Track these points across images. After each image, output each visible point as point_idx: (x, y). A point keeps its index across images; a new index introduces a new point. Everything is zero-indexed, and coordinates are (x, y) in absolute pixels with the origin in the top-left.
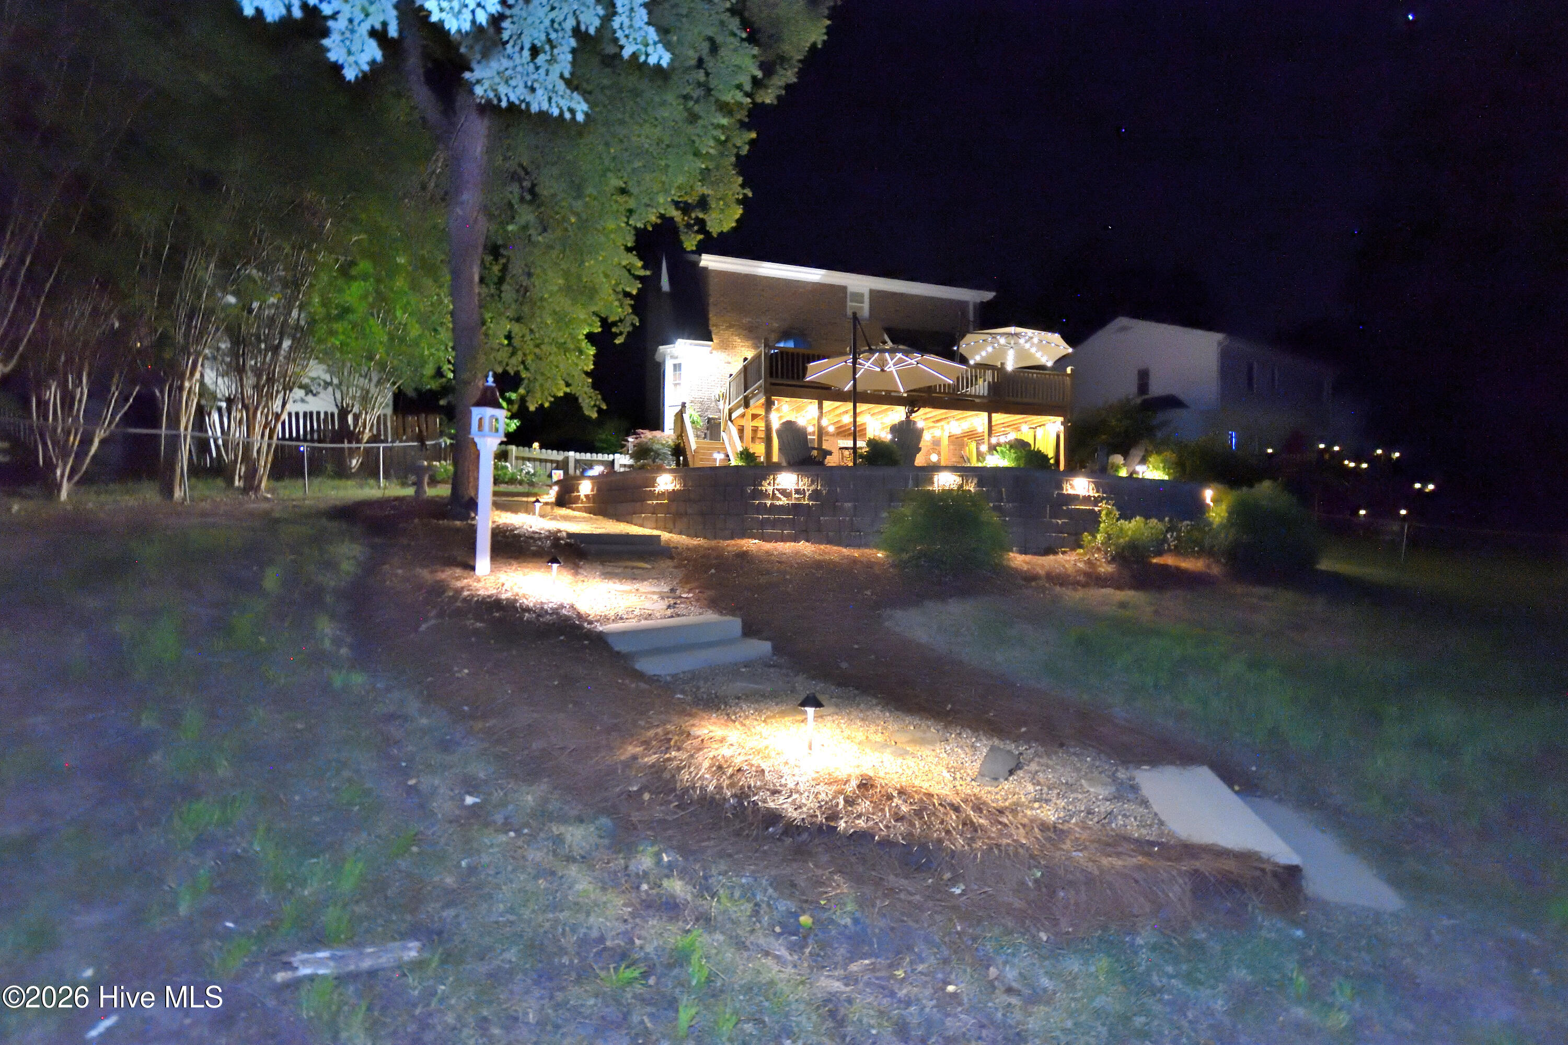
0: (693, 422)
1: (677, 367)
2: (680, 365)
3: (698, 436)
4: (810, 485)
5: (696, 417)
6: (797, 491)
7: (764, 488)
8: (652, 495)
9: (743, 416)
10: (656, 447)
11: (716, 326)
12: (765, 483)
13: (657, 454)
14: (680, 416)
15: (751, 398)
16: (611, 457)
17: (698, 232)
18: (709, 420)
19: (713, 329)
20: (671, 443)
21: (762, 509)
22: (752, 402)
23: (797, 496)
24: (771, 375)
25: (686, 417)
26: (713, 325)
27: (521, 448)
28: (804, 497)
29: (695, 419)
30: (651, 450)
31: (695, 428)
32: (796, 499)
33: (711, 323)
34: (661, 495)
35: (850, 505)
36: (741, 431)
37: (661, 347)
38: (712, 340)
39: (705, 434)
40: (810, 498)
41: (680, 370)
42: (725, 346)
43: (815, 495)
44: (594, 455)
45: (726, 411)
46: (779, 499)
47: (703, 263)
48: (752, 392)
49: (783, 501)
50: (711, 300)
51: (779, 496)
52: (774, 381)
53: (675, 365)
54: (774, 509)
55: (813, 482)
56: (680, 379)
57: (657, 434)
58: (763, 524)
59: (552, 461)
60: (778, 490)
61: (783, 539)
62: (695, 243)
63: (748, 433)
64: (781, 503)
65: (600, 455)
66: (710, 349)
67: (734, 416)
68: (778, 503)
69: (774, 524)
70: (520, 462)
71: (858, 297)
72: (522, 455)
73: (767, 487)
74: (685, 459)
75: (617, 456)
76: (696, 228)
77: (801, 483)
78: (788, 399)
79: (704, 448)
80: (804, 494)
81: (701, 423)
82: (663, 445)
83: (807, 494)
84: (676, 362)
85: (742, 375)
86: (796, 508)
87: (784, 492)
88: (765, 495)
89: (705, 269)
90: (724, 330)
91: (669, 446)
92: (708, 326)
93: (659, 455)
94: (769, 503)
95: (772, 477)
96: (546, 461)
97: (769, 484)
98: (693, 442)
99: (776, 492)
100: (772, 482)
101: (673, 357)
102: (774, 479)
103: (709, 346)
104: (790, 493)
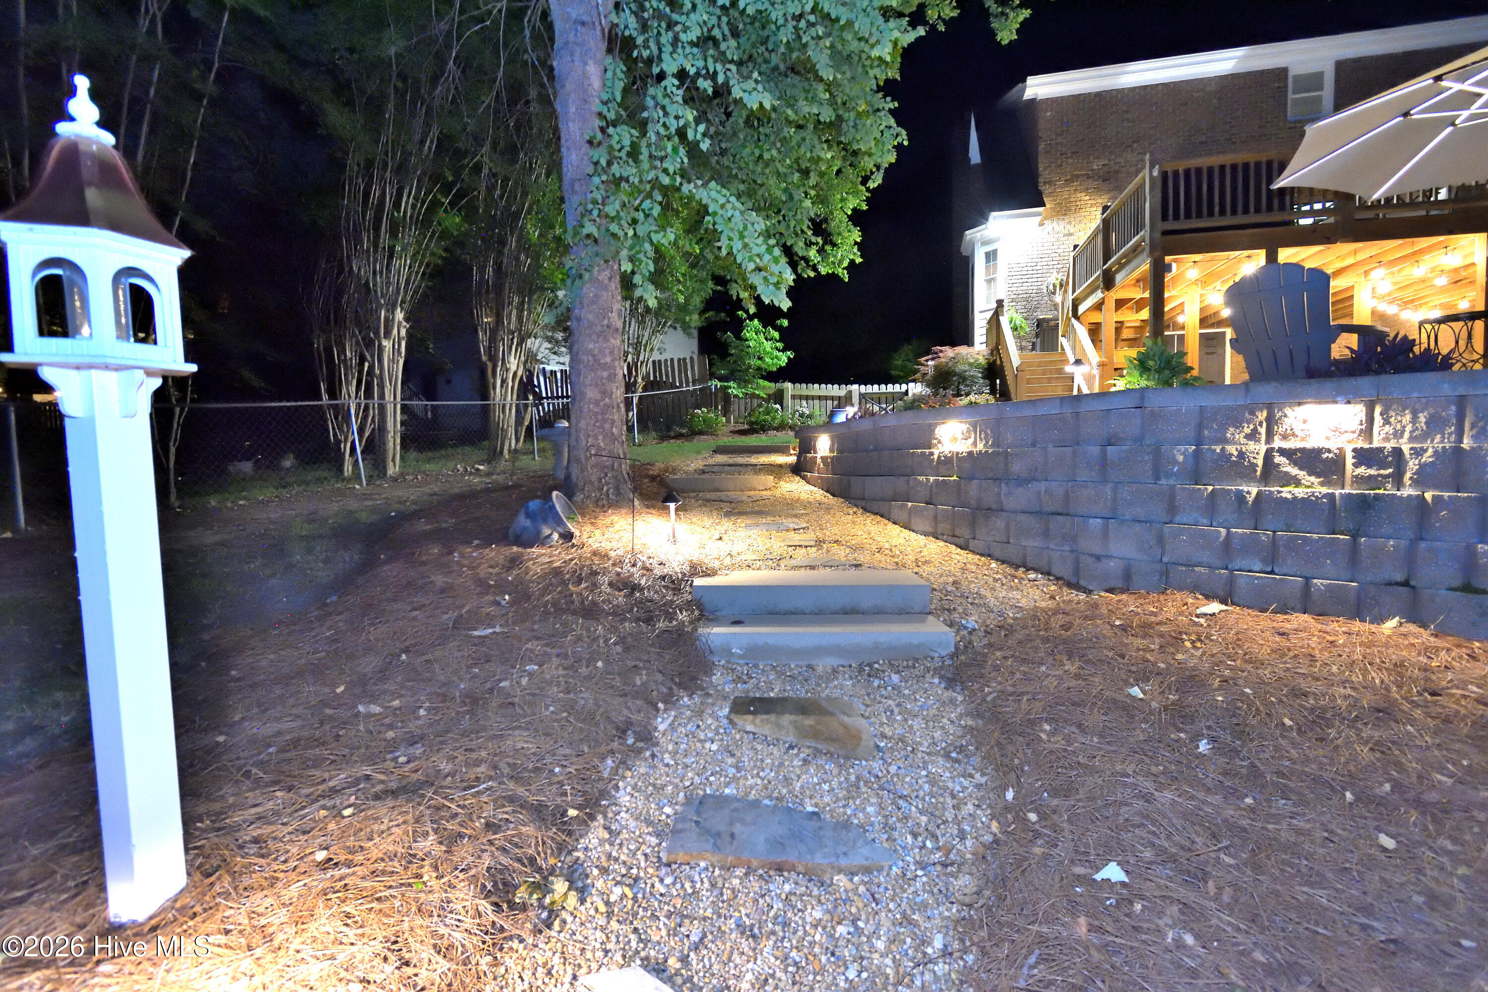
0: (1015, 329)
1: (991, 256)
2: (995, 252)
3: (1021, 348)
5: (1019, 320)
6: (1368, 457)
7: (1232, 449)
8: (927, 464)
9: (1099, 306)
10: (960, 368)
11: (1050, 183)
12: (1237, 434)
13: (963, 378)
14: (994, 323)
15: (1117, 271)
16: (904, 387)
18: (1040, 323)
19: (1045, 189)
20: (982, 361)
21: (1228, 508)
22: (1119, 277)
23: (1362, 470)
24: (1165, 217)
25: (1004, 321)
26: (1045, 183)
27: (797, 385)
28: (1396, 475)
29: (1018, 323)
30: (955, 374)
31: (1018, 338)
32: (1359, 480)
33: (1041, 179)
34: (947, 461)
36: (1095, 331)
37: (967, 232)
38: (1043, 205)
39: (1034, 344)
40: (1422, 479)
41: (995, 259)
42: (1064, 211)
43: (1443, 468)
44: (883, 386)
45: (1069, 303)
46: (1293, 480)
47: (1029, 94)
48: (1118, 262)
49: (1311, 486)
50: (1042, 146)
51: (1294, 471)
52: (1171, 225)
53: (988, 255)
54: (1274, 510)
56: (995, 272)
57: (962, 350)
58: (1231, 554)
59: (832, 398)
60: (1282, 452)
63: (1108, 333)
64: (1300, 492)
65: (890, 386)
66: (1039, 218)
67: (1082, 309)
68: (1287, 492)
69: (1275, 556)
70: (797, 401)
71: (1315, 81)
72: (798, 393)
73: (1247, 447)
74: (1004, 383)
75: (911, 385)
78: (1197, 257)
79: (1030, 364)
80: (1398, 462)
81: (1027, 328)
82: (970, 365)
83: (1410, 466)
84: (990, 248)
85: (1100, 238)
86: (1361, 511)
87: (1312, 460)
88: (1236, 468)
89: (1033, 101)
90: (1061, 187)
91: (979, 366)
92: (1036, 184)
93: (964, 379)
94: (1252, 490)
95: (1262, 415)
96: (826, 398)
97: (1253, 436)
98: (1014, 355)
99: (1278, 459)
100: (1263, 430)
101: (985, 243)
102: (1271, 422)
103: (1039, 214)
104: (1338, 462)
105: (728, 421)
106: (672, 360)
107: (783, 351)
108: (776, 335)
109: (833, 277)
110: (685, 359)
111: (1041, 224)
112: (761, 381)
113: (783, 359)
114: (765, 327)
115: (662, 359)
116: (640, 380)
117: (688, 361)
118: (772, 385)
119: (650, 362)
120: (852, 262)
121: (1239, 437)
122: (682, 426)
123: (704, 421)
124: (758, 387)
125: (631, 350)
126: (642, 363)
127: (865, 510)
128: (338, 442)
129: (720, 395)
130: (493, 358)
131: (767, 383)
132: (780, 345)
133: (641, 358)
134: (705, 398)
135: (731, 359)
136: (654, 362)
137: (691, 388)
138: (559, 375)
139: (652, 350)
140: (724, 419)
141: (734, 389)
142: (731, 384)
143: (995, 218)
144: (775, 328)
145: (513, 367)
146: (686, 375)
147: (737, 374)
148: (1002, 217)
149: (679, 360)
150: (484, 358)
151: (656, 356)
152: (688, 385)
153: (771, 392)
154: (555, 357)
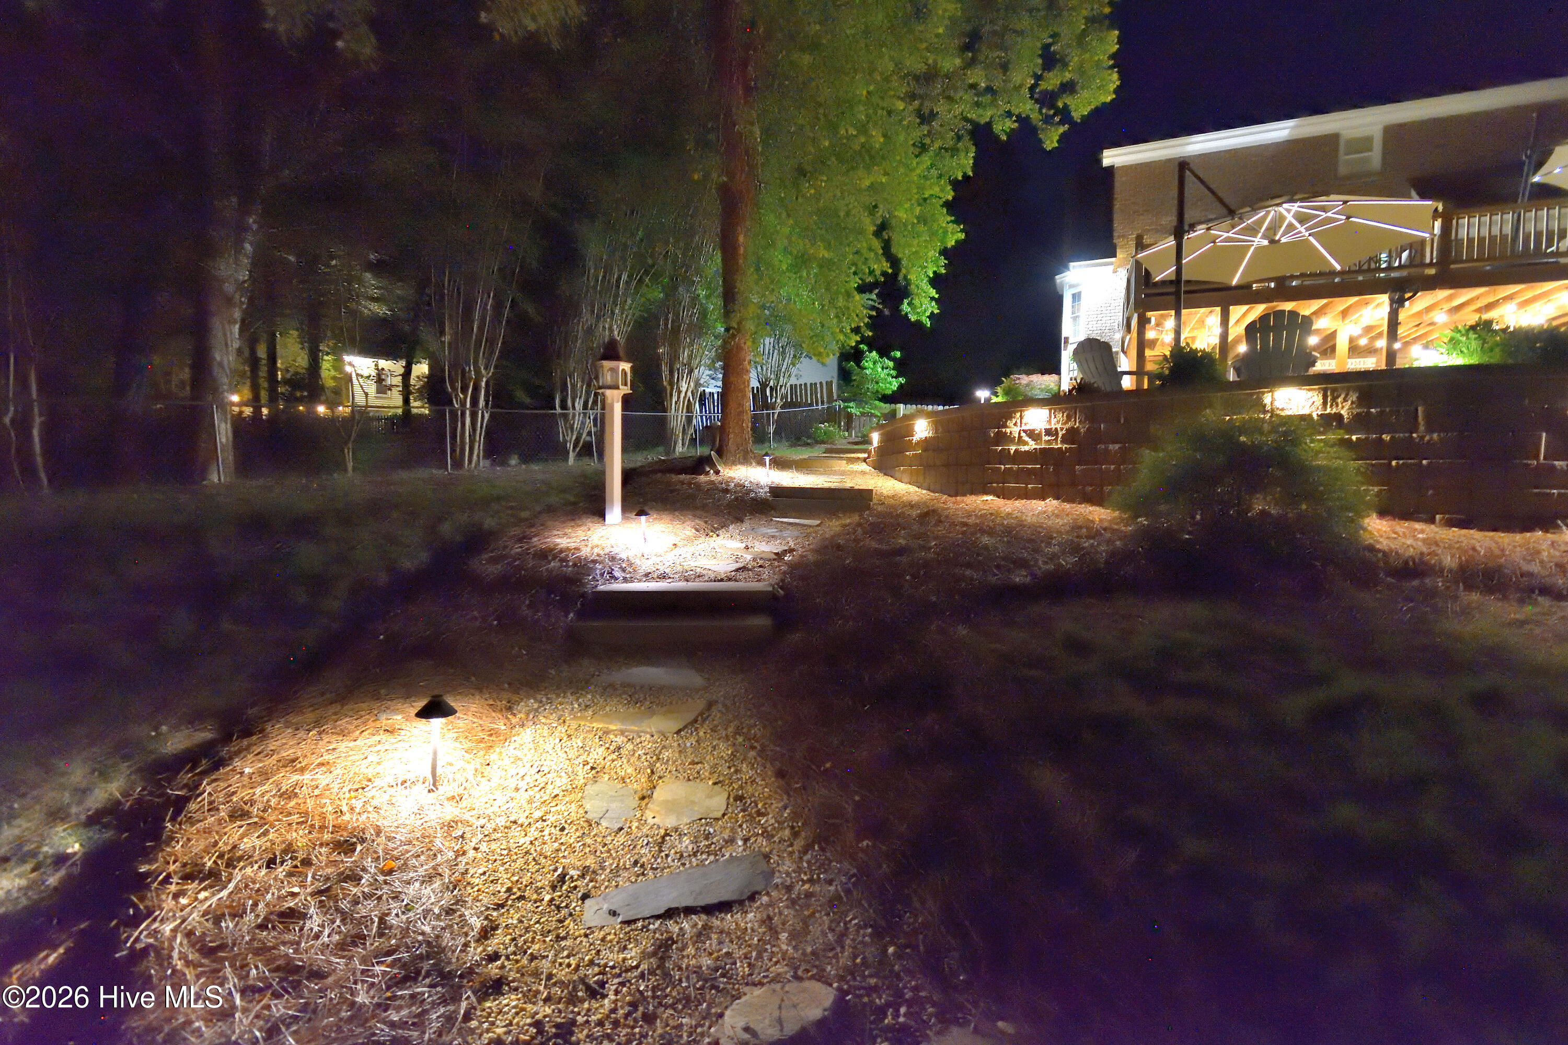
1: (1076, 297)
2: (1079, 293)
4: (1066, 423)
6: (1048, 432)
7: (1008, 430)
8: (911, 445)
11: (1123, 236)
12: (1010, 423)
17: (1062, 122)
19: (1118, 242)
21: (1004, 457)
23: (1047, 438)
26: (1119, 237)
28: (1056, 439)
32: (1048, 442)
33: (1115, 234)
34: (916, 444)
35: (1117, 446)
37: (1057, 277)
38: (1117, 255)
40: (1064, 441)
43: (1070, 436)
46: (1026, 443)
47: (1106, 162)
49: (1031, 445)
51: (1026, 438)
53: (1074, 296)
54: (1020, 457)
55: (1069, 418)
56: (1078, 310)
57: (1052, 377)
58: (1006, 476)
60: (1025, 431)
61: (1027, 495)
62: (1056, 138)
64: (1026, 448)
66: (1112, 267)
68: (1024, 448)
69: (1018, 476)
71: (1364, 143)
73: (1013, 429)
76: (1057, 119)
77: (1054, 421)
80: (1057, 434)
83: (1060, 435)
84: (1074, 291)
86: (1044, 455)
87: (1031, 434)
88: (1009, 439)
92: (1111, 239)
94: (1013, 448)
95: (1018, 415)
97: (1015, 424)
99: (1023, 434)
100: (1019, 421)
101: (1071, 286)
102: (1021, 417)
103: (1111, 264)
104: (1039, 435)
105: (850, 435)
106: (805, 384)
107: (896, 377)
108: (891, 364)
109: (919, 323)
110: (816, 384)
111: (1115, 272)
112: (877, 402)
113: (894, 385)
114: (881, 357)
115: (798, 383)
116: (779, 400)
117: (818, 386)
118: (888, 405)
119: (788, 385)
120: (932, 313)
121: (1011, 425)
122: (808, 437)
123: (825, 434)
124: (876, 408)
125: (772, 376)
126: (781, 386)
127: (885, 474)
128: (565, 442)
129: (843, 413)
130: (671, 384)
131: (882, 404)
132: (894, 373)
133: (781, 383)
134: (831, 416)
135: (855, 383)
136: (791, 386)
137: (820, 407)
138: (716, 396)
139: (790, 376)
140: (846, 434)
141: (854, 409)
142: (851, 404)
143: (1074, 267)
144: (890, 358)
145: (684, 389)
146: (816, 397)
147: (857, 398)
148: (1080, 266)
149: (811, 384)
150: (665, 383)
151: (793, 381)
152: (817, 405)
153: (886, 411)
154: (713, 381)
